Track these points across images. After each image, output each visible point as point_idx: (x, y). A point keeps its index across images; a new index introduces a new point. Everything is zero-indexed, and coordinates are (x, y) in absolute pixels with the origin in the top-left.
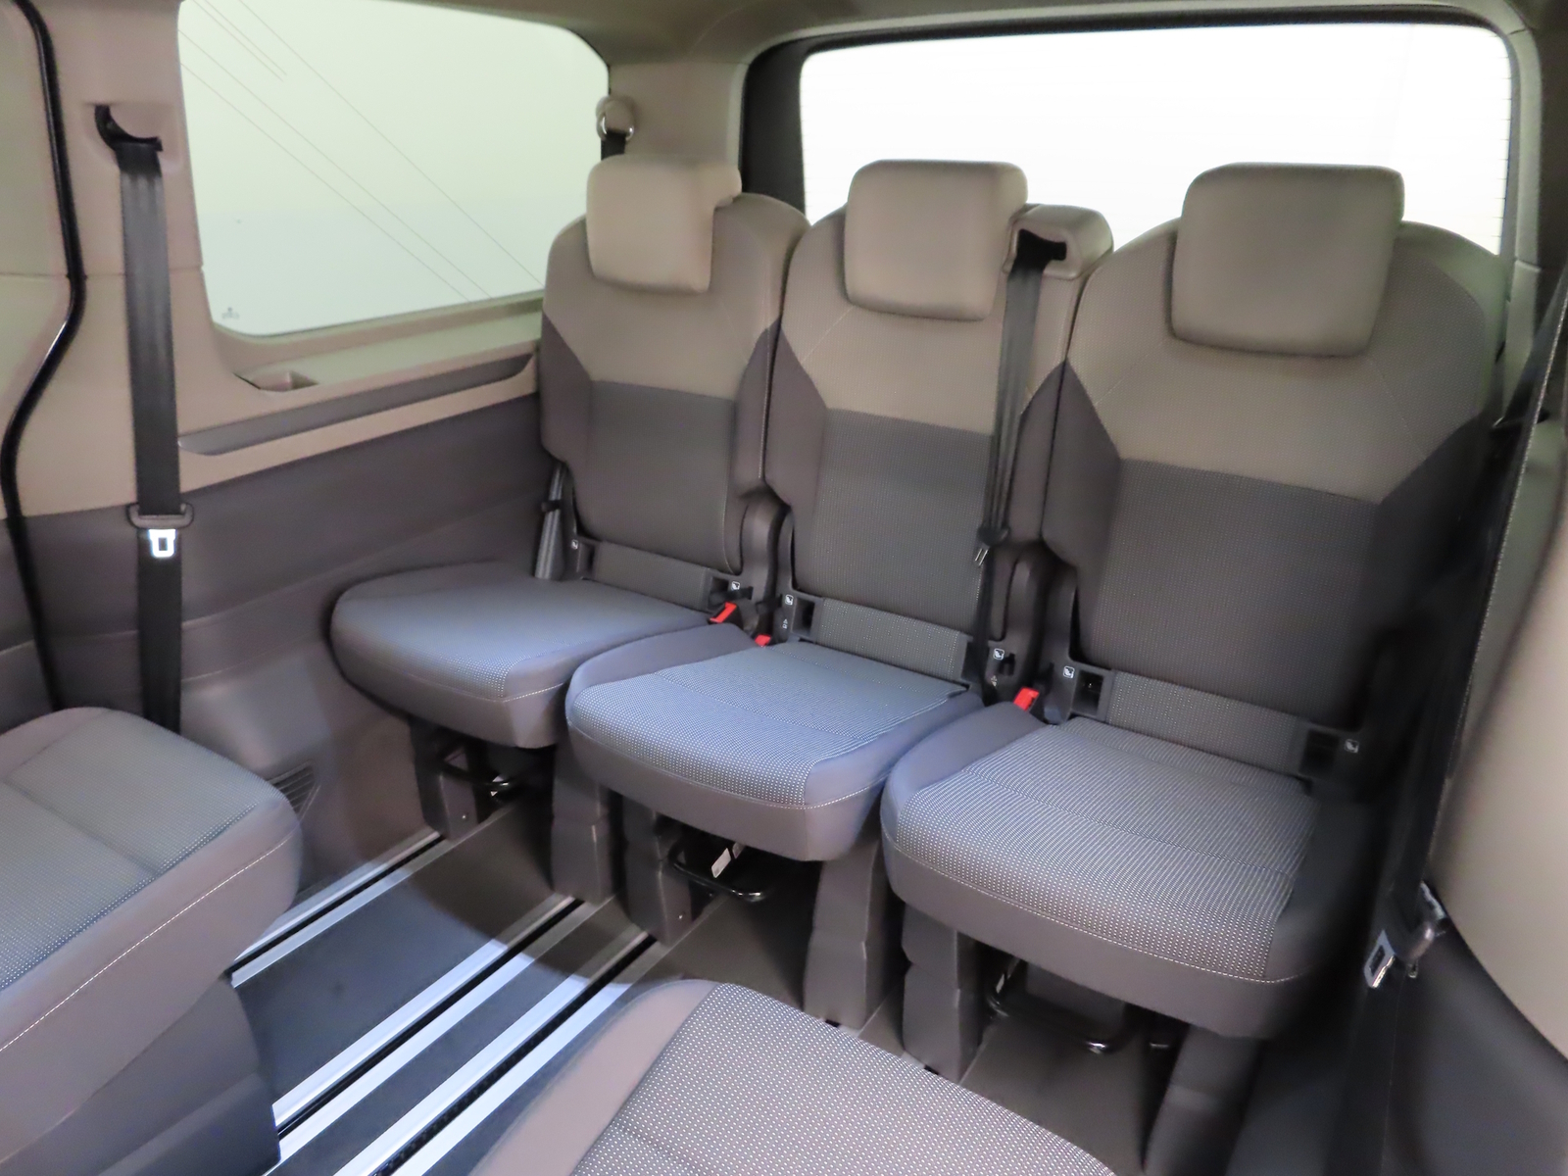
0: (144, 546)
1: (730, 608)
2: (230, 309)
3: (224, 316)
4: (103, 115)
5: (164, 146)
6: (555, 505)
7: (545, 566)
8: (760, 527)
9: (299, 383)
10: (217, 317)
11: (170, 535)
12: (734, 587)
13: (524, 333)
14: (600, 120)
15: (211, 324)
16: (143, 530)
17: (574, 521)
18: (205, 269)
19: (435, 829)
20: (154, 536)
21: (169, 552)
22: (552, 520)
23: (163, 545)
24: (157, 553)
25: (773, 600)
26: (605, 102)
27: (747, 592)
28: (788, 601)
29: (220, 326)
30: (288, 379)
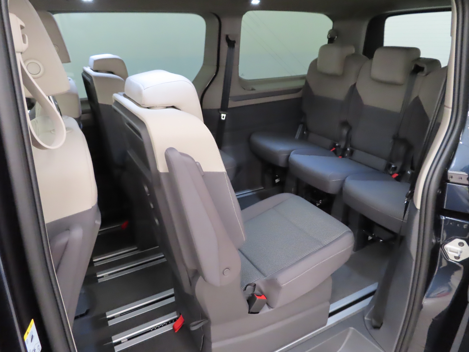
0: (220, 117)
1: (334, 149)
2: (243, 74)
3: (242, 75)
4: (227, 37)
5: (236, 42)
6: (302, 123)
7: (297, 136)
8: (345, 132)
9: (253, 89)
10: (240, 75)
11: (225, 115)
12: (337, 145)
13: (301, 83)
14: (328, 35)
15: (238, 76)
16: (221, 114)
17: (306, 128)
18: (239, 65)
19: (263, 187)
20: (222, 115)
21: (224, 119)
22: (301, 127)
23: (223, 117)
24: (222, 119)
25: (345, 149)
26: (331, 30)
27: (339, 146)
28: (348, 149)
29: (240, 77)
30: (251, 89)
